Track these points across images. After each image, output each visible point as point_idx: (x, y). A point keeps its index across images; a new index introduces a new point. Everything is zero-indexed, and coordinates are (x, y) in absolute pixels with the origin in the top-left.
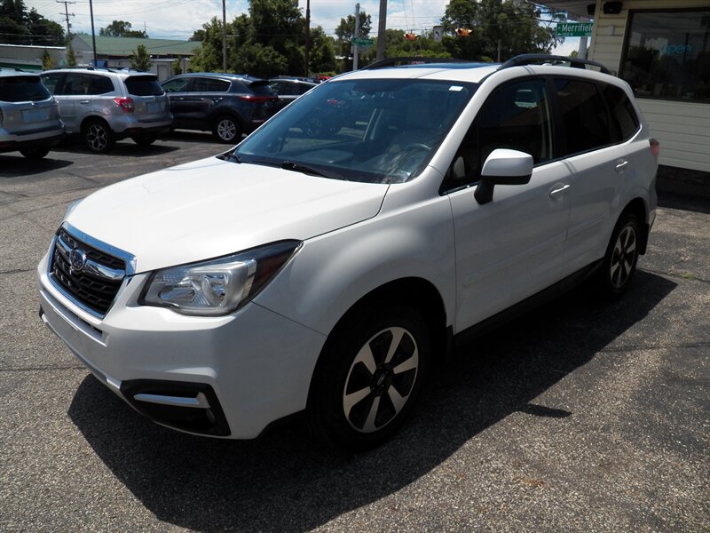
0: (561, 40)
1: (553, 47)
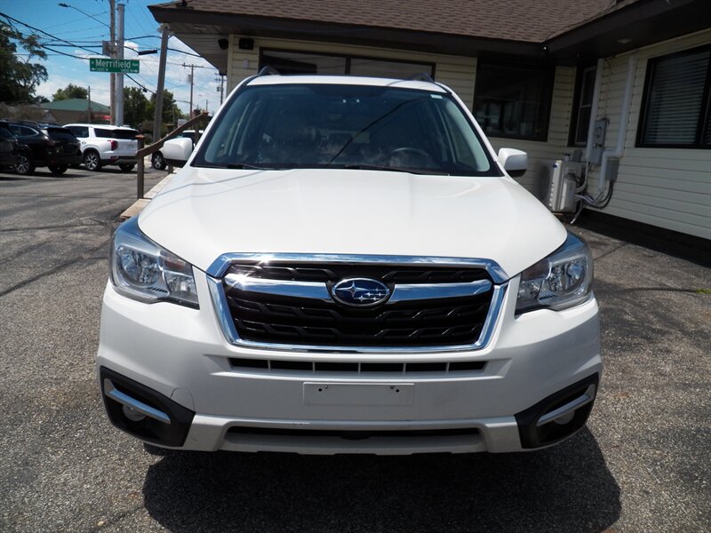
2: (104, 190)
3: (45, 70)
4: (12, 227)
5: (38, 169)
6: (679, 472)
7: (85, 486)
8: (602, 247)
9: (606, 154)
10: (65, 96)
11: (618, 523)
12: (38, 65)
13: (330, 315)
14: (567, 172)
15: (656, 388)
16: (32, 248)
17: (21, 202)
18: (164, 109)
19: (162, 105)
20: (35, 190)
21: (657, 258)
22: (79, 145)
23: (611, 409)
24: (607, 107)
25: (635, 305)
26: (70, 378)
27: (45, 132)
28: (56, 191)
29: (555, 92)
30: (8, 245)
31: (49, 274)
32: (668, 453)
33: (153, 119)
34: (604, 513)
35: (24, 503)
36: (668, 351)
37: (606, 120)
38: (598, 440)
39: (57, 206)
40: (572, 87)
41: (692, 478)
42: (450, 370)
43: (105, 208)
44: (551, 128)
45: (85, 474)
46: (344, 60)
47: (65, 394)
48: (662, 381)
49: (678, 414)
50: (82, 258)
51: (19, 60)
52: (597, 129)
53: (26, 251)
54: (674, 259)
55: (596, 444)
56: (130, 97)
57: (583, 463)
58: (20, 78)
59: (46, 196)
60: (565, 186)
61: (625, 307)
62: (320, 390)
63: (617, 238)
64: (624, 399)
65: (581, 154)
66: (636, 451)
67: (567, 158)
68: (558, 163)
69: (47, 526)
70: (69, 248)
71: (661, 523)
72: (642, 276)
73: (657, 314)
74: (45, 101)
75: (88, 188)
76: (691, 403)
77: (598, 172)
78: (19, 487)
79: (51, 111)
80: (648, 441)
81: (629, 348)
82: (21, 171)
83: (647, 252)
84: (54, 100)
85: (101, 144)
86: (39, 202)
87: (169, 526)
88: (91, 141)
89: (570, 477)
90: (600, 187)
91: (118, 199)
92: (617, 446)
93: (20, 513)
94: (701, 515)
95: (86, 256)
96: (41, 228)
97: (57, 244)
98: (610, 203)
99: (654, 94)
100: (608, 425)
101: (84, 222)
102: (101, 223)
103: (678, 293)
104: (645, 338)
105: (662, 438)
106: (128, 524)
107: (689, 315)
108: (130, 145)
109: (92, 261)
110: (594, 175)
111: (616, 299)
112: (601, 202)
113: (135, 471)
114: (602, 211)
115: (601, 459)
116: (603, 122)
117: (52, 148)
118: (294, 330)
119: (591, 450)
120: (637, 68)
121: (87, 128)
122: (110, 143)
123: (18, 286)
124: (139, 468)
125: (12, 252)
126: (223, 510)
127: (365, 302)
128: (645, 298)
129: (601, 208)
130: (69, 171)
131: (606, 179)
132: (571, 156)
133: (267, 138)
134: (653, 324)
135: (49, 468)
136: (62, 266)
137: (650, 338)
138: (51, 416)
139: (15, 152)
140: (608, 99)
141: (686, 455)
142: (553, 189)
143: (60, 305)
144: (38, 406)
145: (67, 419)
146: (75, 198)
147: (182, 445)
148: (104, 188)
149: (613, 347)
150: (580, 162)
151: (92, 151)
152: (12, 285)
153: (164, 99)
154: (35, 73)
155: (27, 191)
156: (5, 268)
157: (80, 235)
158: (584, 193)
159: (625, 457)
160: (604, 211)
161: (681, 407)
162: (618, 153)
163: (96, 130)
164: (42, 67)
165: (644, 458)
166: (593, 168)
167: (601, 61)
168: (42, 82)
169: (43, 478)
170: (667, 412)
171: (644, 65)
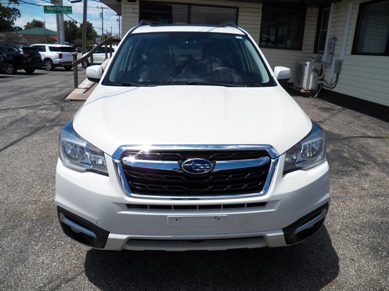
0: (18, 15)
1: (14, 19)
2: (56, 83)
3: (19, 11)
4: (6, 108)
5: (18, 71)
6: (371, 248)
7: (53, 264)
8: (332, 111)
9: (334, 58)
10: (31, 26)
11: (337, 278)
12: (14, 9)
13: (181, 179)
14: (313, 68)
15: (360, 197)
16: (17, 121)
17: (10, 92)
18: (88, 32)
19: (86, 30)
20: (18, 84)
21: (363, 117)
22: (41, 56)
23: (335, 211)
24: (336, 31)
25: (349, 147)
26: (42, 200)
27: (21, 50)
28: (29, 84)
29: (306, 23)
30: (4, 119)
31: (28, 136)
32: (365, 236)
33: (81, 39)
34: (330, 272)
35: (21, 275)
36: (367, 175)
37: (335, 39)
38: (328, 229)
39: (30, 94)
40: (316, 19)
41: (378, 251)
42: (247, 206)
43: (57, 94)
44: (304, 43)
45: (53, 257)
46: (187, 6)
47: (40, 210)
48: (363, 193)
49: (371, 213)
50: (46, 126)
51: (3, 5)
52: (330, 44)
53: (15, 122)
54: (372, 118)
55: (326, 232)
56: (68, 26)
57: (320, 243)
58: (5, 16)
59: (24, 88)
60: (312, 76)
61: (344, 148)
62: (177, 220)
63: (341, 106)
64: (343, 205)
65: (321, 58)
66: (348, 236)
67: (313, 60)
68: (308, 63)
69: (34, 287)
70: (38, 120)
71: (360, 278)
72: (354, 129)
73: (361, 152)
74: (20, 29)
75: (48, 82)
76: (379, 206)
77: (331, 68)
78: (18, 265)
79: (24, 35)
80: (355, 230)
81: (346, 173)
82: (9, 72)
83: (357, 114)
84: (25, 29)
85: (53, 55)
86: (20, 92)
87: (99, 286)
88: (47, 54)
89: (312, 252)
90: (331, 76)
91: (64, 88)
92: (338, 233)
93: (20, 281)
94: (382, 272)
95: (48, 124)
96: (22, 108)
97: (32, 117)
98: (336, 86)
99: (363, 22)
100: (333, 220)
101: (46, 103)
102: (55, 104)
103: (374, 139)
104: (354, 167)
105: (363, 227)
106: (77, 285)
107: (379, 153)
108: (69, 56)
109: (51, 127)
110: (327, 70)
111: (339, 144)
112: (331, 85)
113: (79, 254)
114: (333, 90)
115: (329, 241)
116: (333, 40)
117: (26, 59)
118: (162, 188)
119: (324, 236)
120: (353, 9)
121: (44, 46)
122: (58, 55)
123: (12, 144)
124: (81, 252)
125: (7, 124)
126: (127, 276)
127: (200, 172)
128: (355, 143)
129: (332, 88)
130: (36, 71)
131: (335, 72)
132: (315, 59)
133: (144, 57)
134: (359, 158)
135: (34, 253)
136: (35, 131)
137: (358, 167)
138: (33, 223)
139: (5, 62)
140: (337, 26)
141: (375, 238)
142: (305, 78)
143: (34, 155)
144: (26, 217)
145: (42, 224)
146: (40, 88)
147: (103, 247)
148: (56, 81)
149: (337, 173)
150: (320, 62)
151: (48, 59)
152: (8, 144)
153: (88, 27)
154: (13, 13)
155: (14, 84)
156: (4, 133)
157: (44, 112)
158: (322, 80)
159: (342, 239)
160: (334, 90)
161: (373, 208)
162: (341, 58)
163: (50, 47)
164: (17, 10)
165: (352, 240)
166: (327, 66)
167: (333, 5)
168: (17, 18)
169: (31, 260)
170: (365, 212)
171: (357, 7)
